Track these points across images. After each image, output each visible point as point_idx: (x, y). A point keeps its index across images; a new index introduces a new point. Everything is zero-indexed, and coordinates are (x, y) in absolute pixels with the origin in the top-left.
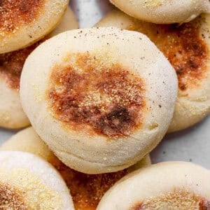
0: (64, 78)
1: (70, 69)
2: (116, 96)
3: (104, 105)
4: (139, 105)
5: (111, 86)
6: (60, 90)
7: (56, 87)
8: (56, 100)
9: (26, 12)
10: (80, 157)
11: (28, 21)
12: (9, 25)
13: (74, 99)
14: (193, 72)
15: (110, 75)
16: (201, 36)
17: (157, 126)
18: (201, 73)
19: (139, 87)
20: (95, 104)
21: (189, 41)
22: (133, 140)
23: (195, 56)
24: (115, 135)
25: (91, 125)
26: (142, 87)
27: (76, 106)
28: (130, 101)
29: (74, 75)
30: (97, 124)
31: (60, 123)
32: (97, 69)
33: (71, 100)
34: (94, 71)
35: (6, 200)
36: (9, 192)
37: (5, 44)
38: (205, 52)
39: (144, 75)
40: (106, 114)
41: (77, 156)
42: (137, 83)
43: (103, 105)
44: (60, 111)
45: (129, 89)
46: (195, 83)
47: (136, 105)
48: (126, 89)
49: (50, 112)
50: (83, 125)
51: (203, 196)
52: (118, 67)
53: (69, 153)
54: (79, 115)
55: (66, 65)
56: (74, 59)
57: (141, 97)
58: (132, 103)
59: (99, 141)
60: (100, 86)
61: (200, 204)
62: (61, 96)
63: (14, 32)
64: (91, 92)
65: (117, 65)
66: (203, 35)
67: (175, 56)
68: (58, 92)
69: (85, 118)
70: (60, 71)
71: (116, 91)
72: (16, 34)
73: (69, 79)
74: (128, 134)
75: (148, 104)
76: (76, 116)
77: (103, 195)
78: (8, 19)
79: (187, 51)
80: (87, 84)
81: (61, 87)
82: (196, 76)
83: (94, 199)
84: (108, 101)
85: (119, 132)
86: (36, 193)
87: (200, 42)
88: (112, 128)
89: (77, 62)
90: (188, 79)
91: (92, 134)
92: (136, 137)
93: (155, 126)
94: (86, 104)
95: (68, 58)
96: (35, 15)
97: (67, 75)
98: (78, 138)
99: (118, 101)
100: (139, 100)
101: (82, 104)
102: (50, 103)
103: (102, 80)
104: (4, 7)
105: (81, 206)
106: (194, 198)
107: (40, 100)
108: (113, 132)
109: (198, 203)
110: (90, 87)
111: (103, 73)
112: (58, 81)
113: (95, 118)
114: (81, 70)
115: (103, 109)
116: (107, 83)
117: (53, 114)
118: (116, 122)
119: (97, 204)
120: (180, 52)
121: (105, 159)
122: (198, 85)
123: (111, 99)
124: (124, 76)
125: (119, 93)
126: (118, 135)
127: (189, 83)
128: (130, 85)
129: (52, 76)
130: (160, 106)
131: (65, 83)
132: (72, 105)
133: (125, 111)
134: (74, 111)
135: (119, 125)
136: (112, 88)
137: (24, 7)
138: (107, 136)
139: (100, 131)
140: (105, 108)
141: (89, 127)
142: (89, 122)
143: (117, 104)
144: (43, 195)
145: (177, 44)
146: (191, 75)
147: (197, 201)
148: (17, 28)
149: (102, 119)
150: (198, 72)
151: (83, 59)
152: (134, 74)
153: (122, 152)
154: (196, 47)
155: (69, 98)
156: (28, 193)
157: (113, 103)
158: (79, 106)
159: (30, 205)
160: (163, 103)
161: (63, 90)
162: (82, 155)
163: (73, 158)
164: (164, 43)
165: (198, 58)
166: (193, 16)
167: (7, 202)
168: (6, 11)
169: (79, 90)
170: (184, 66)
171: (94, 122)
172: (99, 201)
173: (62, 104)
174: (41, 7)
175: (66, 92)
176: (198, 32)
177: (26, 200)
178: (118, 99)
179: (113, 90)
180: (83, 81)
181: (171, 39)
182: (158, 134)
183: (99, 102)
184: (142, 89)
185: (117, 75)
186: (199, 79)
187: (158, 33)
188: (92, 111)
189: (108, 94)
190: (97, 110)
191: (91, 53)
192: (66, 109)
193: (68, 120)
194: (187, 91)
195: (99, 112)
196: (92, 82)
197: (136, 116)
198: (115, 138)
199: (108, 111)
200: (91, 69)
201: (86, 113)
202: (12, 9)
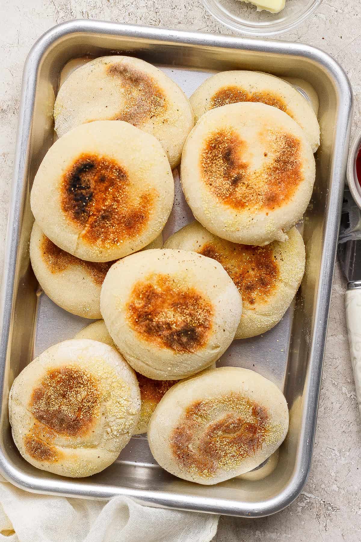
0: (144, 294)
1: (150, 287)
2: (188, 316)
3: (176, 323)
4: (206, 327)
5: (184, 307)
6: (139, 304)
7: (136, 301)
8: (134, 313)
9: (130, 228)
10: (147, 364)
11: (131, 235)
12: (115, 239)
13: (150, 314)
14: (262, 289)
15: (185, 298)
16: (273, 257)
17: (219, 347)
18: (269, 291)
19: (208, 312)
20: (168, 320)
21: (263, 260)
22: (196, 356)
23: (267, 274)
24: (181, 351)
25: (162, 338)
26: (211, 312)
27: (152, 320)
28: (199, 323)
29: (153, 293)
30: (167, 338)
31: (135, 333)
32: (174, 290)
33: (147, 314)
34: (171, 292)
35: (82, 384)
36: (85, 377)
37: (109, 255)
38: (275, 272)
39: (214, 302)
40: (176, 331)
41: (144, 363)
42: (207, 308)
43: (174, 323)
44: (136, 323)
45: (199, 312)
46: (263, 299)
47: (204, 327)
48: (197, 312)
49: (127, 322)
50: (155, 337)
51: (256, 402)
52: (193, 292)
53: (138, 359)
54: (153, 328)
55: (147, 283)
56: (155, 279)
57: (209, 321)
58: (201, 325)
59: (167, 353)
60: (175, 305)
61: (253, 409)
62: (139, 310)
63: (118, 244)
64: (166, 310)
65: (192, 289)
66: (275, 257)
67: (248, 272)
68: (137, 305)
69: (157, 332)
70: (141, 288)
71: (188, 312)
72: (120, 247)
73: (148, 296)
74: (193, 351)
75: (214, 327)
76: (150, 329)
77: (168, 390)
78: (114, 233)
79: (259, 269)
80: (163, 302)
81: (140, 301)
82: (265, 293)
83: (159, 392)
84: (180, 319)
85: (185, 347)
86: (109, 381)
87: (272, 262)
88: (180, 344)
89: (158, 282)
90: (257, 294)
91: (161, 347)
92: (200, 354)
93: (217, 347)
94: (160, 319)
95: (151, 278)
96: (139, 231)
97: (147, 292)
98: (149, 348)
99: (189, 321)
100: (207, 323)
101: (157, 319)
102: (129, 315)
103: (177, 301)
104: (111, 222)
105: (146, 396)
106: (248, 403)
107: (120, 310)
108: (180, 348)
109: (251, 408)
110: (166, 305)
111: (178, 294)
112: (138, 296)
113: (166, 333)
114: (160, 289)
115: (174, 326)
116: (181, 304)
117: (130, 325)
118: (184, 339)
119: (162, 397)
120: (253, 269)
121: (169, 369)
122: (266, 301)
123: (183, 318)
124: (197, 300)
125: (190, 315)
126: (184, 351)
127: (257, 299)
128: (201, 308)
129: (134, 291)
130: (224, 331)
131: (144, 299)
132: (148, 319)
133: (193, 330)
134: (149, 325)
135: (186, 342)
136: (185, 309)
137: (129, 223)
138: (174, 349)
139: (169, 344)
140: (176, 326)
141: (159, 340)
142: (160, 335)
143: (187, 324)
144: (114, 385)
145: (251, 262)
146: (260, 291)
147: (250, 406)
148: (122, 241)
149: (172, 335)
150: (267, 290)
151: (163, 280)
152: (206, 300)
153: (185, 365)
154: (267, 267)
155: (146, 312)
156: (102, 381)
157: (184, 322)
158: (154, 320)
159: (103, 392)
160: (227, 328)
161: (141, 305)
162: (150, 363)
163: (141, 364)
164: (239, 259)
165: (268, 277)
166: (267, 243)
167: (82, 386)
168: (113, 226)
169: (156, 306)
170: (255, 282)
171: (164, 336)
172: (163, 394)
173: (139, 317)
174: (145, 224)
175: (144, 306)
176: (271, 253)
177: (100, 387)
178: (189, 319)
179: (185, 311)
180: (161, 299)
181: (246, 257)
182: (219, 353)
183: (172, 319)
184: (210, 314)
185: (191, 298)
186: (267, 296)
187: (235, 250)
188: (164, 326)
189: (181, 313)
190: (169, 326)
191: (171, 276)
192: (142, 321)
193: (142, 331)
194: (255, 305)
195: (170, 328)
196: (168, 301)
197: (202, 336)
198: (181, 352)
199: (178, 329)
200: (169, 290)
201: (159, 327)
202: (118, 224)
